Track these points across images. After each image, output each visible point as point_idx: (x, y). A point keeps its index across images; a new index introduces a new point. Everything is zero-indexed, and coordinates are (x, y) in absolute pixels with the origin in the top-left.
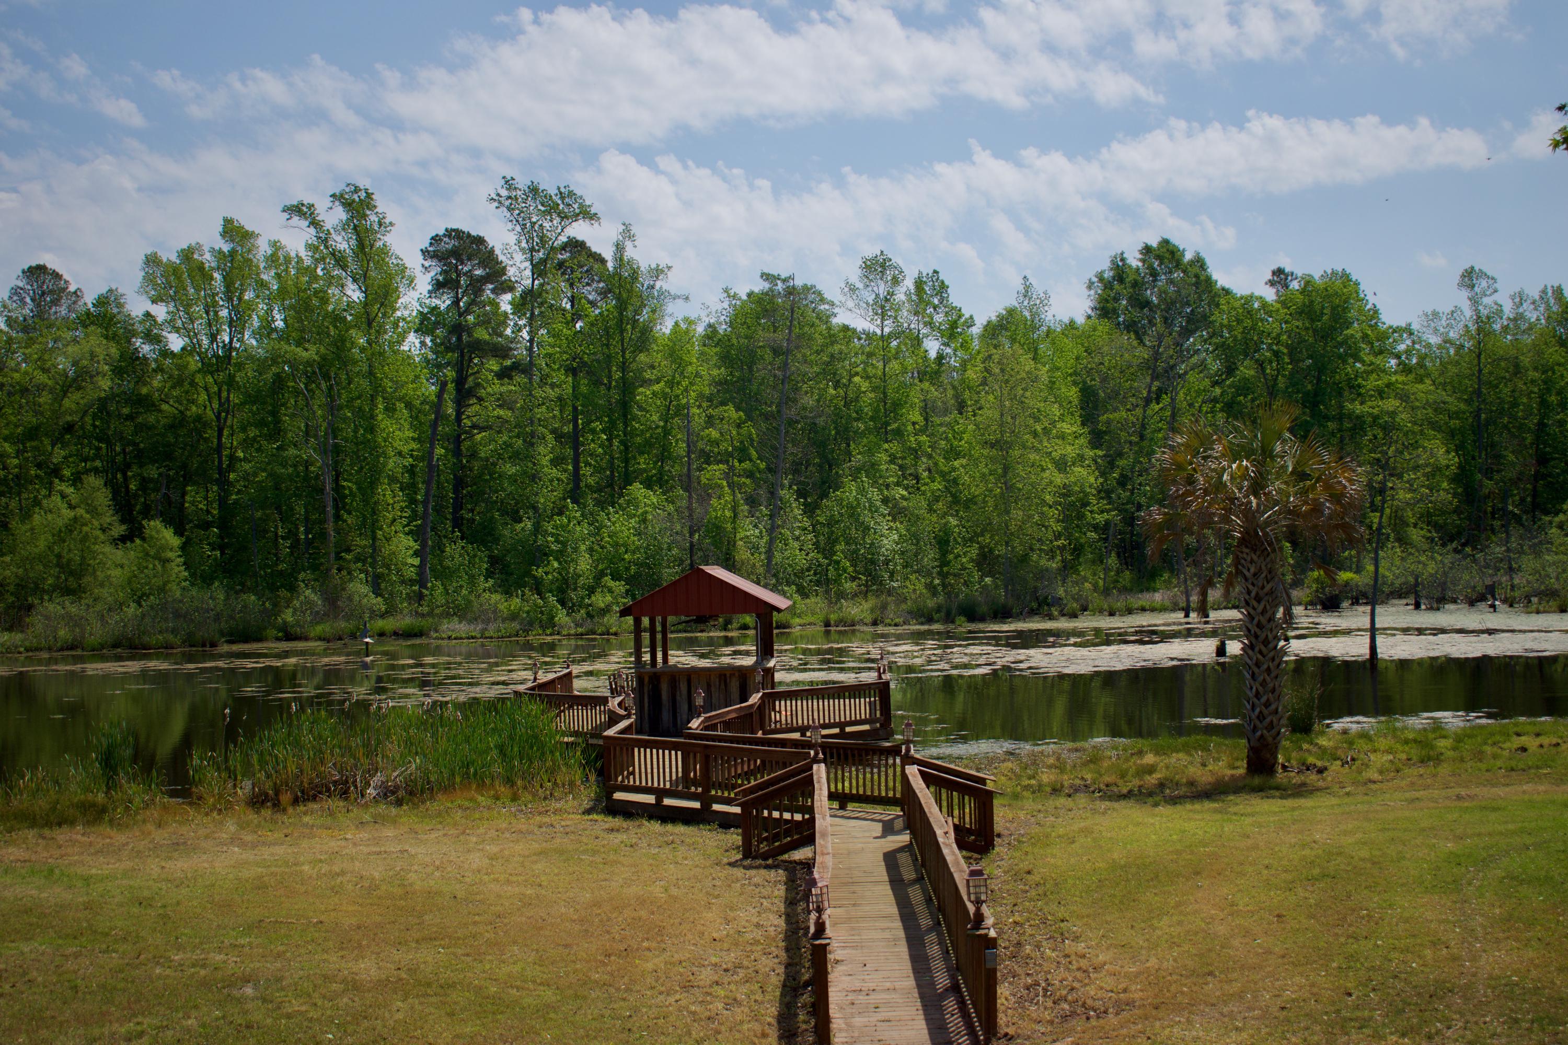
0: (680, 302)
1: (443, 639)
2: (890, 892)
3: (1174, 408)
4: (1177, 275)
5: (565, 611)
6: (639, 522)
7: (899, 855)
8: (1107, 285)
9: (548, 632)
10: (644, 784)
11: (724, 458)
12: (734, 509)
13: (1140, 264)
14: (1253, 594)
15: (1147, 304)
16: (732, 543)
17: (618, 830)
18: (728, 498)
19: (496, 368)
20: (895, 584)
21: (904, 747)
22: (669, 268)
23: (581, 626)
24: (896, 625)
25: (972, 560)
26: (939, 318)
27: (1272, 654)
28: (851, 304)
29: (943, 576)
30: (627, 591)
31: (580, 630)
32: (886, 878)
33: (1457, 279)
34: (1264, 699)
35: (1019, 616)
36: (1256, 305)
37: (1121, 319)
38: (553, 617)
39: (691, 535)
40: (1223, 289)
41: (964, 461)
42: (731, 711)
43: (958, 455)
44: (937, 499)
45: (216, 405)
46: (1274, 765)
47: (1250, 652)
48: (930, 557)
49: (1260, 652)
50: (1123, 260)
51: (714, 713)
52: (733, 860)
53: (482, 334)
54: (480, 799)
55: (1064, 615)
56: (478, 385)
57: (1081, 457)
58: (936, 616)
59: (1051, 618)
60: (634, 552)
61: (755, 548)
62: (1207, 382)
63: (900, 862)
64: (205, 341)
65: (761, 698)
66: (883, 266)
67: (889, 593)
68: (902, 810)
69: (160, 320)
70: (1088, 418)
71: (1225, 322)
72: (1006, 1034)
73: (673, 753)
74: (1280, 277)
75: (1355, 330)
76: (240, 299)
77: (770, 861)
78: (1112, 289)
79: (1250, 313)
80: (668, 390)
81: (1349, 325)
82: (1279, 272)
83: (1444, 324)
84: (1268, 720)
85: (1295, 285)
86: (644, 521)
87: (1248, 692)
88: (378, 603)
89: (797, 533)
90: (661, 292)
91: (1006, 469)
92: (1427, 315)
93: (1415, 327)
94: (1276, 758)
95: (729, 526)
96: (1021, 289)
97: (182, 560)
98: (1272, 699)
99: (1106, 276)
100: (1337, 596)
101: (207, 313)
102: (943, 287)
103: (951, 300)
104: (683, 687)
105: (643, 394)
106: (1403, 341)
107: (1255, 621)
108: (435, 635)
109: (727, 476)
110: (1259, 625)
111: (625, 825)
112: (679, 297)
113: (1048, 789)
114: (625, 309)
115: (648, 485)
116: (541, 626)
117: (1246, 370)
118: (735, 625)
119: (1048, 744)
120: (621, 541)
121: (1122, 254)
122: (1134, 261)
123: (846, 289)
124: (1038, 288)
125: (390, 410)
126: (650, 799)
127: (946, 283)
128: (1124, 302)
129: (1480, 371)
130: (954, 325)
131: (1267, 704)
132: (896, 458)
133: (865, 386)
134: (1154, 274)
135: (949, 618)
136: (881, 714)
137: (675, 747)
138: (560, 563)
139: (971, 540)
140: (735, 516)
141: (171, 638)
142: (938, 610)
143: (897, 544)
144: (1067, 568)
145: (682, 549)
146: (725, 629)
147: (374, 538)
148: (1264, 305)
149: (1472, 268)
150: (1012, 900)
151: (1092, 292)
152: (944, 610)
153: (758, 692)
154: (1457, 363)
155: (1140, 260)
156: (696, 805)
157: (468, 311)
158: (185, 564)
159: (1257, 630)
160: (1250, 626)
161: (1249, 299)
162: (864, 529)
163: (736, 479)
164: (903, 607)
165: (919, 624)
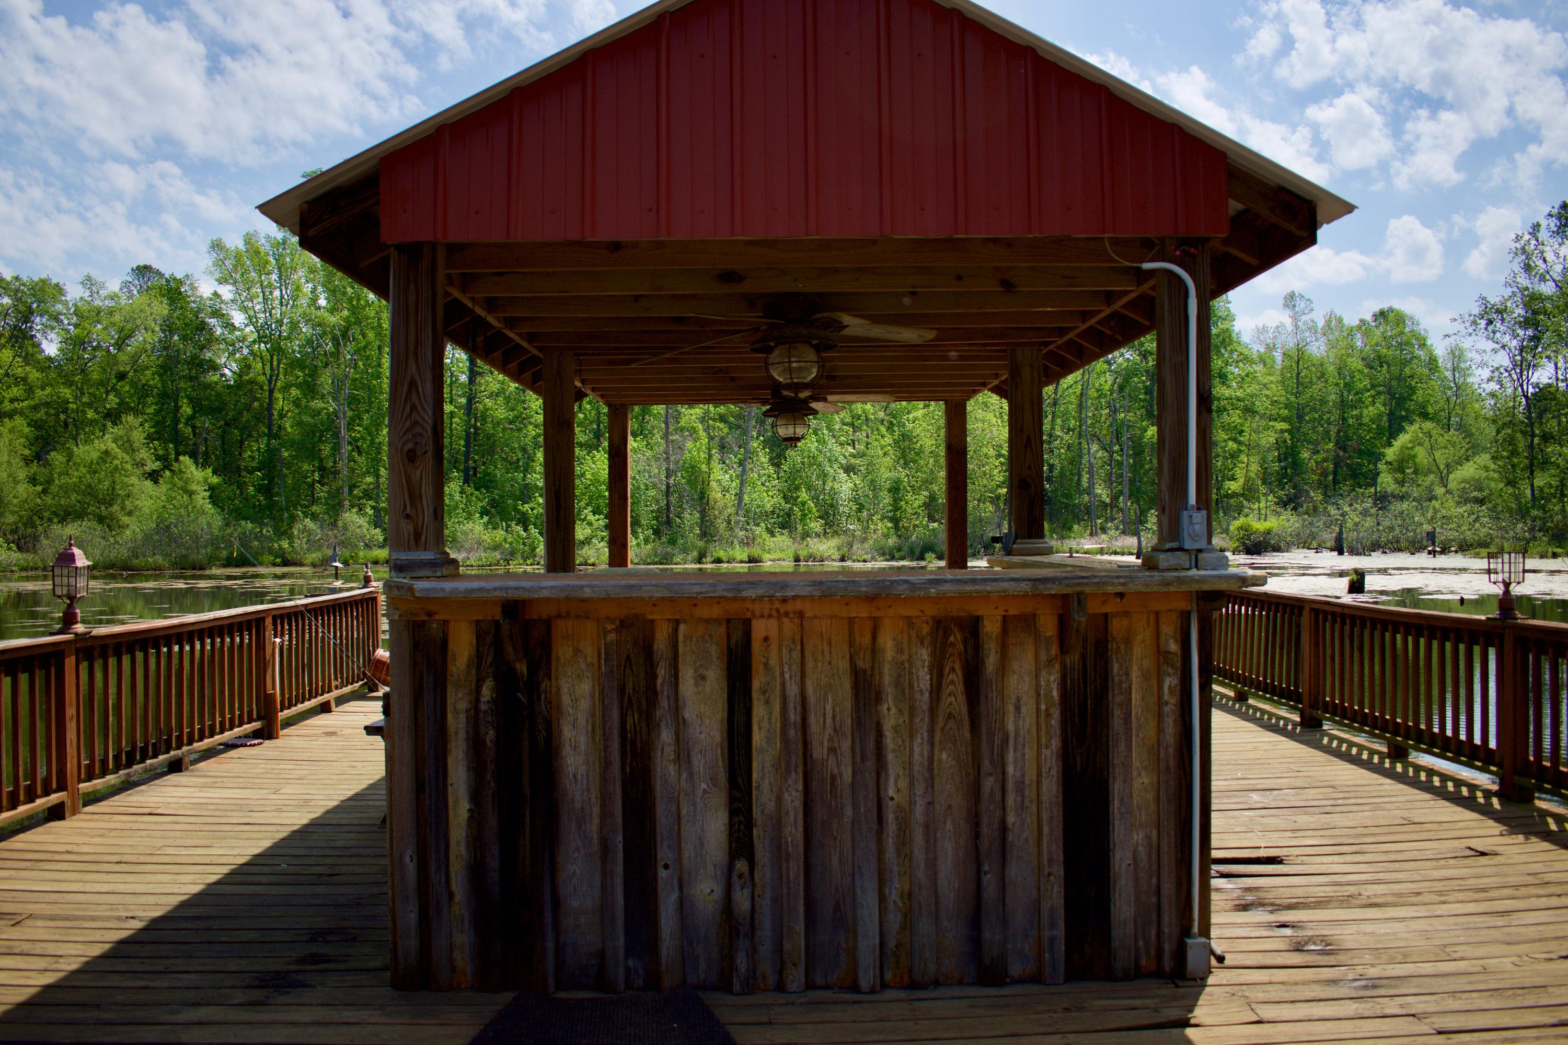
9: (529, 562)
12: (708, 453)
16: (706, 483)
18: (705, 441)
20: (852, 527)
24: (865, 561)
29: (895, 521)
30: (606, 525)
33: (1281, 300)
38: (535, 549)
39: (668, 477)
44: (886, 452)
45: (268, 371)
48: (885, 502)
58: (902, 554)
61: (725, 490)
64: (262, 317)
69: (225, 299)
83: (1271, 336)
88: (376, 534)
89: (763, 479)
92: (1258, 329)
95: (704, 467)
97: (208, 494)
101: (264, 293)
109: (703, 420)
116: (523, 557)
118: (709, 559)
120: (602, 479)
129: (1298, 374)
139: (920, 488)
140: (709, 459)
142: (899, 549)
143: (853, 491)
145: (658, 490)
146: (700, 563)
149: (1293, 292)
158: (210, 497)
162: (824, 476)
163: (711, 422)
164: (866, 545)
165: (885, 560)
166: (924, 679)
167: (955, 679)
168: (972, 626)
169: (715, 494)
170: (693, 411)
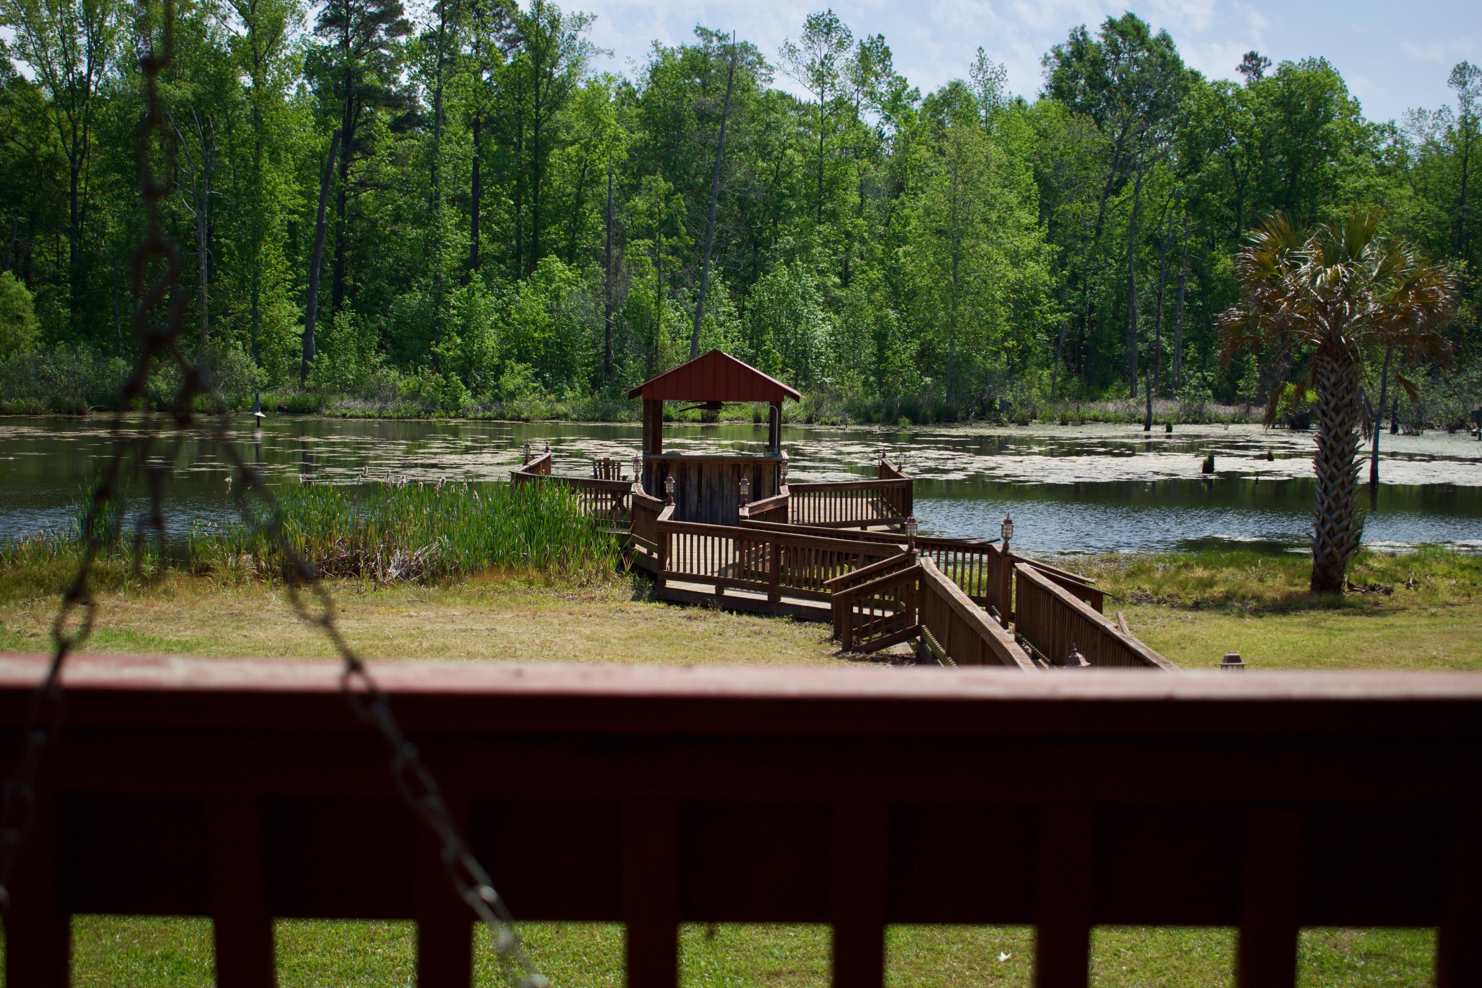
0: (604, 57)
1: (337, 417)
3: (1137, 202)
4: (1142, 54)
5: (469, 392)
6: (551, 298)
8: (1065, 63)
9: (452, 414)
10: (695, 571)
11: (649, 233)
12: (657, 289)
13: (1102, 40)
14: (1332, 405)
15: (1107, 83)
16: (655, 327)
17: (696, 618)
18: (653, 277)
19: (387, 118)
20: (828, 380)
21: (996, 545)
22: (594, 17)
23: (489, 410)
24: (833, 424)
25: (911, 357)
26: (882, 88)
27: (1347, 468)
28: (789, 67)
29: (880, 374)
30: (536, 375)
31: (488, 414)
33: (1448, 75)
34: (1335, 515)
35: (965, 421)
36: (1230, 93)
37: (1078, 100)
38: (456, 399)
39: (608, 315)
40: (1192, 72)
42: (768, 502)
43: (901, 242)
44: (876, 289)
45: (70, 146)
46: (1340, 585)
47: (1324, 465)
48: (868, 352)
49: (1335, 465)
50: (1083, 34)
51: (755, 504)
52: (834, 651)
53: (372, 78)
54: (515, 583)
55: (1013, 422)
56: (370, 136)
57: (1038, 251)
58: (875, 417)
59: (1000, 424)
60: (543, 331)
61: (675, 334)
62: (1171, 175)
64: (60, 72)
65: (789, 490)
66: (829, 26)
67: (822, 388)
69: (8, 44)
70: (1045, 209)
71: (1194, 108)
73: (728, 540)
74: (1252, 63)
75: (1334, 125)
76: (101, 26)
77: (874, 655)
78: (1070, 67)
79: (1223, 101)
80: (584, 154)
81: (1328, 119)
82: (1251, 57)
83: (1430, 124)
84: (1338, 536)
85: (1268, 73)
86: (557, 297)
87: (1319, 507)
88: (260, 373)
89: (722, 318)
90: (583, 45)
91: (957, 259)
92: (1412, 114)
93: (1398, 125)
94: (1343, 577)
95: (651, 308)
96: (975, 61)
97: (37, 315)
98: (1344, 515)
99: (1064, 51)
100: (1307, 414)
101: (63, 39)
102: (887, 53)
103: (893, 69)
104: (694, 477)
105: (555, 156)
106: (1384, 140)
107: (1332, 433)
108: (327, 412)
109: (652, 251)
110: (1336, 438)
111: (699, 613)
112: (602, 51)
114: (543, 60)
115: (560, 256)
116: (443, 408)
117: (1213, 164)
120: (530, 318)
121: (1083, 28)
122: (1096, 36)
123: (785, 50)
124: (995, 61)
125: (275, 160)
126: (710, 589)
127: (891, 50)
128: (1082, 82)
129: (1465, 177)
130: (897, 97)
131: (1339, 520)
132: (828, 241)
133: (798, 158)
134: (1116, 51)
135: (890, 419)
137: (741, 536)
138: (463, 339)
139: (911, 335)
140: (658, 296)
141: (34, 402)
142: (877, 408)
143: (831, 335)
144: (1013, 372)
145: (596, 330)
147: (255, 301)
148: (1238, 94)
149: (1465, 64)
151: (1047, 69)
152: (884, 410)
153: (785, 484)
154: (1441, 168)
155: (1103, 36)
156: (764, 597)
157: (358, 53)
158: (40, 320)
159: (1334, 443)
160: (1326, 438)
161: (1222, 85)
162: (796, 318)
163: (662, 255)
164: (838, 405)
165: (857, 424)
169: (664, 338)
170: (641, 242)
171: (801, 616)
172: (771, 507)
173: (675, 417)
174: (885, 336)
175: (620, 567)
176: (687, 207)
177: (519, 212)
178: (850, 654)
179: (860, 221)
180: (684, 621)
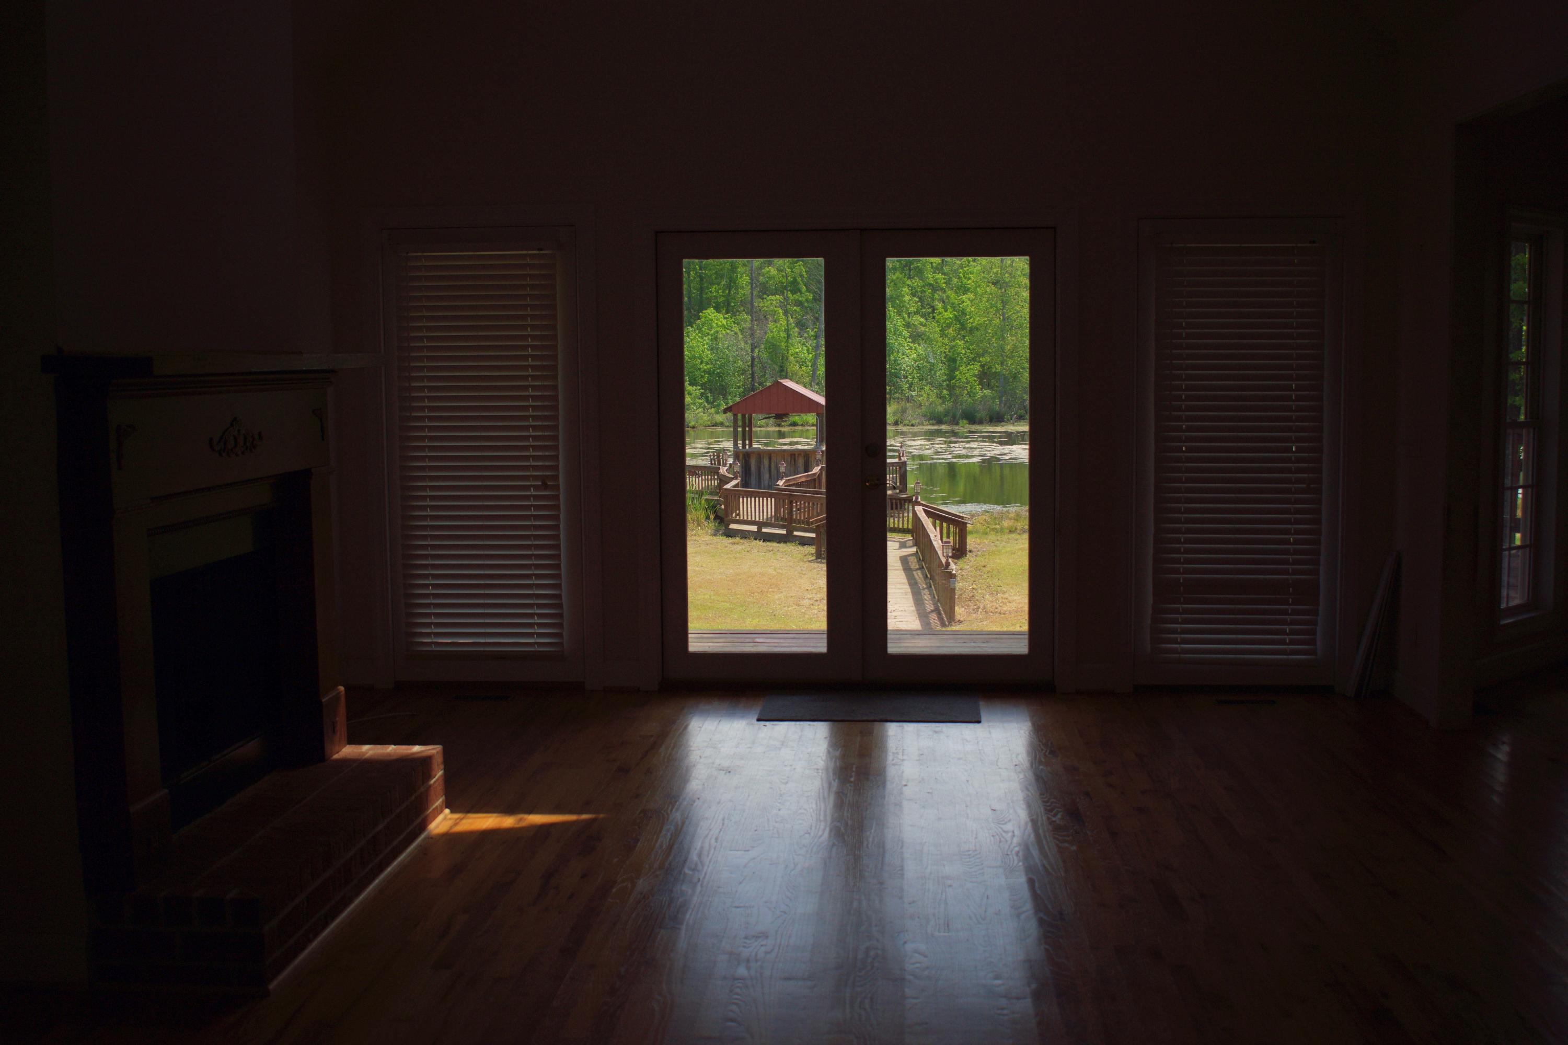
2: (904, 574)
6: (712, 340)
7: (909, 558)
10: (750, 519)
11: (780, 290)
12: (787, 331)
16: (785, 358)
17: (737, 544)
18: (783, 322)
20: (913, 394)
21: (914, 498)
24: (913, 425)
25: (974, 376)
29: (951, 388)
30: (702, 394)
32: (901, 568)
35: (1010, 421)
39: (752, 351)
41: (971, 296)
42: (801, 476)
43: (966, 291)
44: (949, 326)
48: (941, 374)
51: (791, 478)
52: (810, 560)
58: (944, 419)
61: (803, 363)
63: (909, 560)
65: (820, 470)
67: (908, 400)
68: (912, 536)
72: (959, 620)
73: (769, 499)
86: (716, 339)
91: (1004, 303)
95: (783, 345)
104: (766, 462)
109: (782, 305)
111: (741, 541)
113: (1008, 531)
115: (717, 309)
119: (1014, 507)
120: (697, 355)
126: (754, 528)
135: (954, 421)
136: (900, 484)
137: (771, 495)
139: (974, 359)
140: (788, 337)
142: (946, 414)
145: (744, 362)
150: (973, 579)
152: (951, 414)
153: (818, 466)
156: (784, 532)
163: (789, 307)
164: (919, 411)
165: (930, 425)
166: (789, 460)
167: (793, 460)
168: (795, 455)
170: (773, 298)
171: (803, 542)
172: (803, 480)
173: (800, 423)
174: (954, 360)
175: (708, 518)
176: (806, 272)
177: (689, 277)
178: (819, 560)
179: (939, 276)
180: (731, 545)
